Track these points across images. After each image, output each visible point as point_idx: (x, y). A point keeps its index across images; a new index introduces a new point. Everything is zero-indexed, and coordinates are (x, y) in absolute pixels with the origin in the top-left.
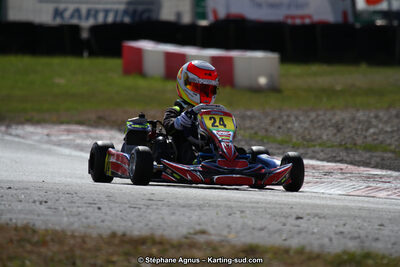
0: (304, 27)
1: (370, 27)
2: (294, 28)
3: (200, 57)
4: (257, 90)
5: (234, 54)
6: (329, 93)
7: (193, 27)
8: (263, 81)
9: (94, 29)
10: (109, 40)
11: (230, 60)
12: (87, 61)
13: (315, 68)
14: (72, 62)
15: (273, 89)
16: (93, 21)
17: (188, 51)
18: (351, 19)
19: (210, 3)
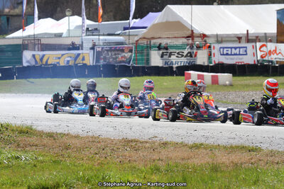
0: (241, 65)
1: (262, 65)
2: (239, 66)
3: (208, 76)
4: (225, 86)
5: (219, 74)
6: (248, 86)
7: (208, 66)
8: (227, 83)
9: (177, 68)
10: (181, 71)
11: (217, 76)
12: (175, 78)
13: (245, 78)
14: (170, 78)
15: (231, 85)
16: (176, 65)
17: (205, 74)
18: (256, 63)
19: (213, 59)
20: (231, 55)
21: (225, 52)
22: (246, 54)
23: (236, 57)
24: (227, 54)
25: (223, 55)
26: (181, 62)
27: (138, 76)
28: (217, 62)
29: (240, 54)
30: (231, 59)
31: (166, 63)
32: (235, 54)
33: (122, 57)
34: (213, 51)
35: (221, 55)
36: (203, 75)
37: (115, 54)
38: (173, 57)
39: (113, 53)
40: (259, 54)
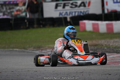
16: (71, 16)
17: (99, 22)
25: (117, 2)
26: (75, 12)
27: (33, 28)
28: (110, 11)
31: (60, 14)
33: (17, 11)
35: (115, 2)
36: (98, 24)
37: (10, 9)
38: (67, 8)
39: (8, 8)
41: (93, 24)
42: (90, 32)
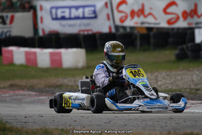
18: (113, 30)
19: (40, 26)
20: (70, 18)
21: (60, 14)
22: (96, 17)
23: (78, 22)
24: (63, 18)
25: (56, 19)
28: (47, 32)
29: (84, 18)
30: (70, 26)
32: (77, 18)
34: (39, 14)
35: (53, 19)
40: (118, 16)
41: (27, 54)
42: (21, 66)
